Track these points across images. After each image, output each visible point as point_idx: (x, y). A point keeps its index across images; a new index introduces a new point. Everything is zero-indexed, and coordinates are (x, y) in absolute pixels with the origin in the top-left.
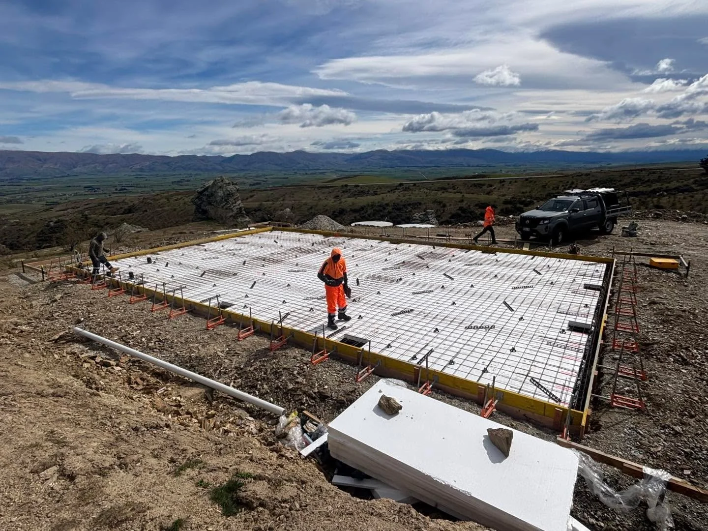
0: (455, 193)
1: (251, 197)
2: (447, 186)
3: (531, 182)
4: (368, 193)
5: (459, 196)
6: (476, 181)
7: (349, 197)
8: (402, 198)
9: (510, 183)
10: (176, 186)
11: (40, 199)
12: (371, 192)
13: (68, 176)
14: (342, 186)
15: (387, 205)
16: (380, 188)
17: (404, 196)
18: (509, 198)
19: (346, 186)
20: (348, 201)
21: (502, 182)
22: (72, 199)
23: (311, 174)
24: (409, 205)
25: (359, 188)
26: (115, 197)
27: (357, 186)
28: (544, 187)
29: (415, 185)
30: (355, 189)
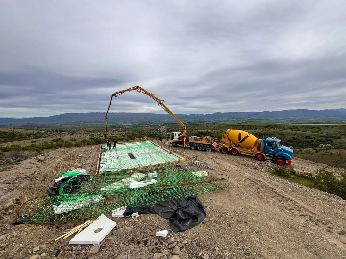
1: (207, 128)
6: (310, 125)
8: (264, 131)
12: (254, 128)
14: (242, 125)
16: (259, 127)
17: (265, 131)
19: (244, 125)
23: (235, 120)
24: (267, 134)
25: (249, 127)
27: (248, 126)
30: (248, 127)
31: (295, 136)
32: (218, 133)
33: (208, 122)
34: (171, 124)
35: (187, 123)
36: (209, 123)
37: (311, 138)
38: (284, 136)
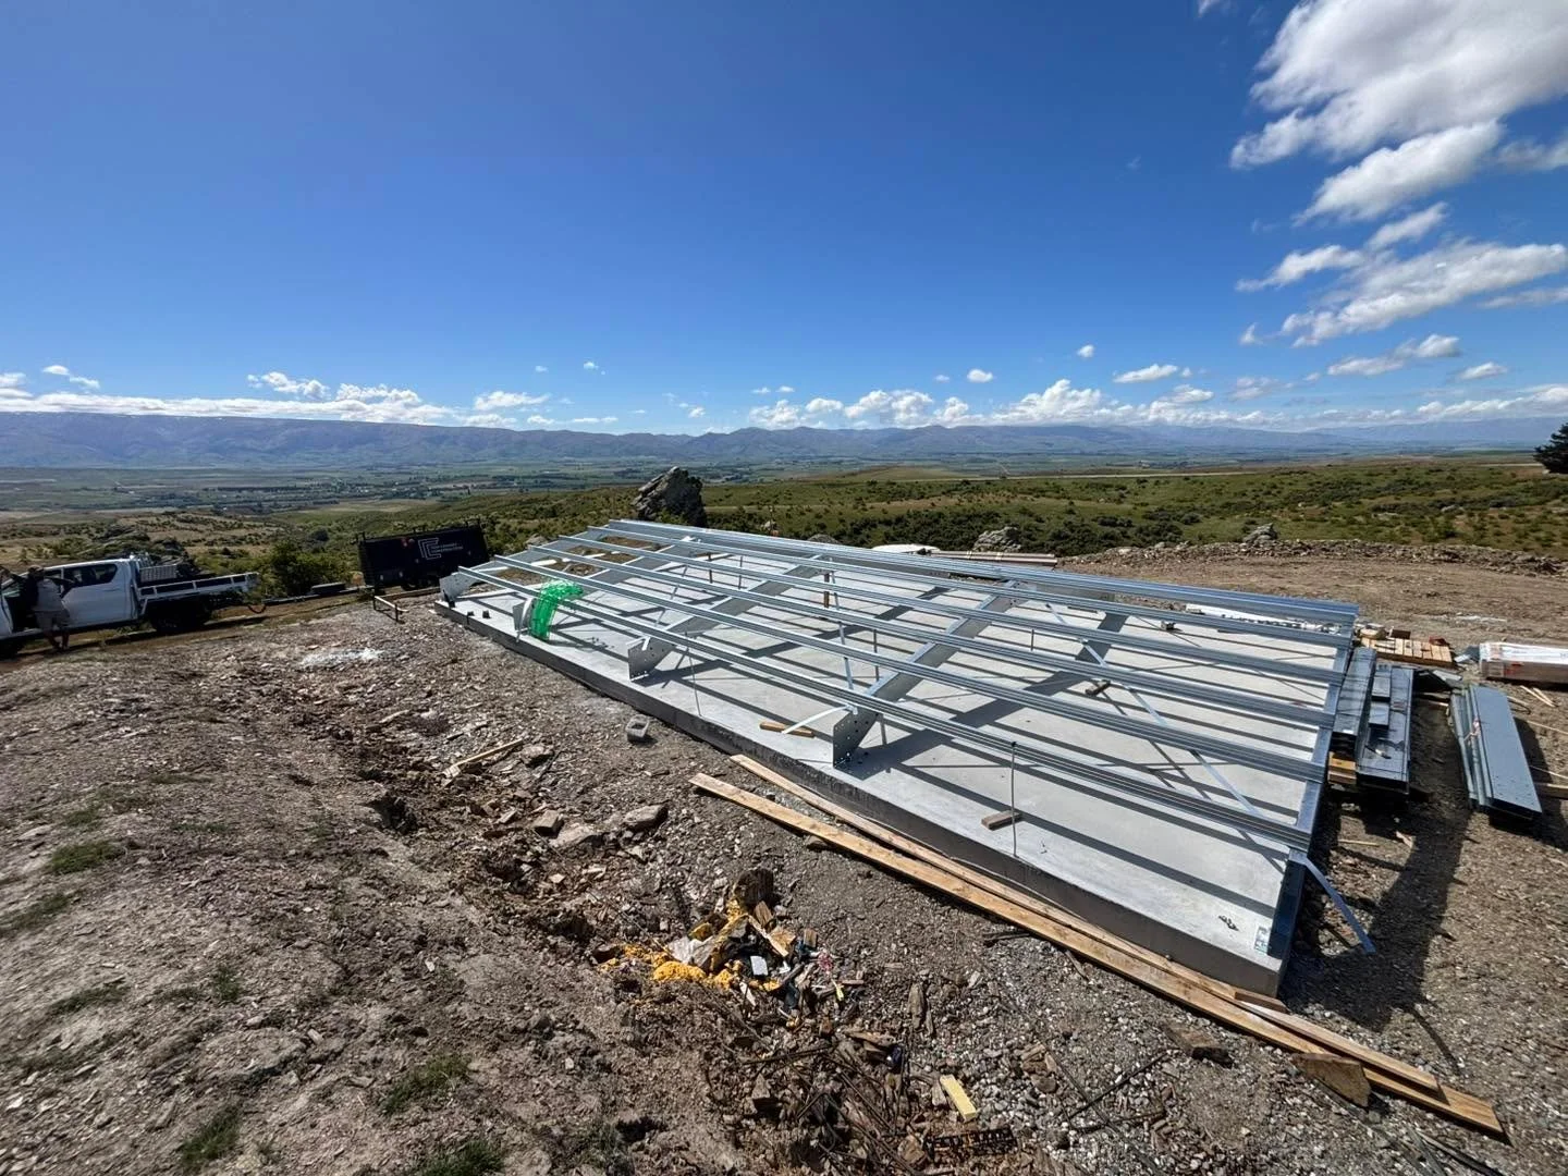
0: (1058, 498)
2: (1044, 487)
3: (1195, 482)
4: (909, 496)
5: (1065, 502)
6: (1097, 479)
7: (878, 500)
9: (1157, 483)
10: (619, 480)
11: (435, 493)
12: (915, 492)
13: (473, 461)
14: (870, 483)
15: (940, 515)
18: (1153, 508)
19: (874, 483)
20: (877, 508)
21: (1142, 481)
22: (476, 493)
25: (896, 487)
26: (533, 493)
27: (890, 483)
28: (1219, 492)
29: (988, 483)
30: (888, 488)
31: (1071, 518)
32: (788, 516)
33: (715, 471)
34: (532, 481)
35: (617, 474)
36: (719, 477)
37: (1121, 525)
38: (1040, 521)
